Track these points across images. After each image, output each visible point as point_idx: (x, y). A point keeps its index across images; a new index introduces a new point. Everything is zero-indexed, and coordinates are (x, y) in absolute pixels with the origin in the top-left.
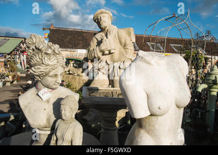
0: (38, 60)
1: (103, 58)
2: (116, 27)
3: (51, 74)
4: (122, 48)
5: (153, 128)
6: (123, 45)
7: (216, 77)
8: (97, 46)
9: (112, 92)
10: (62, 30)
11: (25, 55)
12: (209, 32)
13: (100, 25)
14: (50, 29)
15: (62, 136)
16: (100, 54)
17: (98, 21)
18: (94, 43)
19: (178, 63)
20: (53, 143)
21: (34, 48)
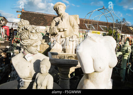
0: (26, 36)
1: (59, 33)
2: (68, 14)
3: (34, 45)
4: (71, 28)
5: (95, 79)
6: (72, 25)
7: (127, 48)
8: (55, 26)
9: (64, 56)
10: (30, 13)
11: (4, 29)
12: (124, 19)
13: (58, 12)
14: (22, 12)
15: (41, 84)
16: (57, 31)
17: (56, 10)
18: (53, 24)
19: (111, 41)
20: (34, 87)
21: (23, 28)
